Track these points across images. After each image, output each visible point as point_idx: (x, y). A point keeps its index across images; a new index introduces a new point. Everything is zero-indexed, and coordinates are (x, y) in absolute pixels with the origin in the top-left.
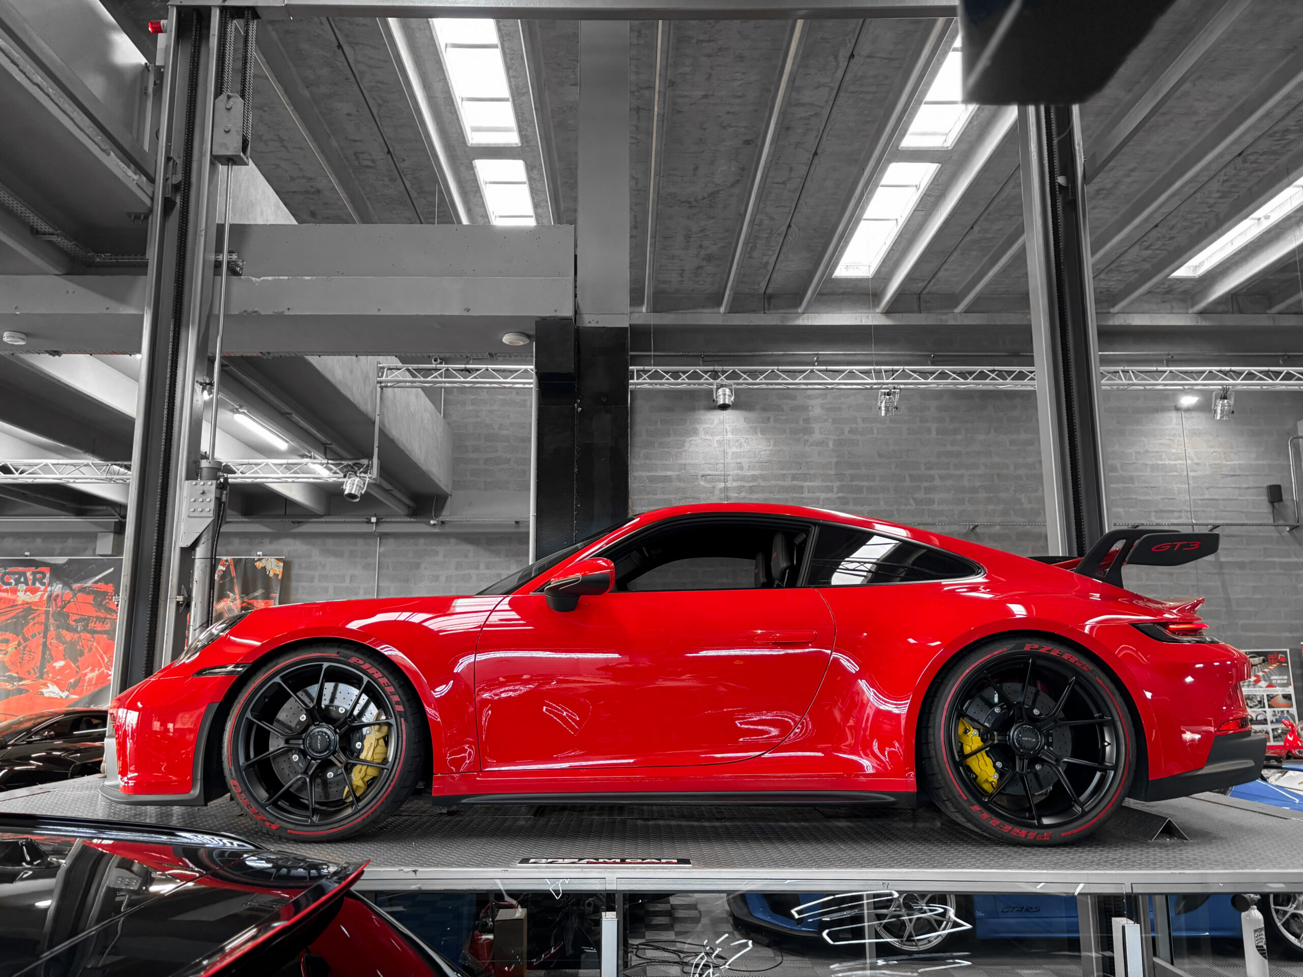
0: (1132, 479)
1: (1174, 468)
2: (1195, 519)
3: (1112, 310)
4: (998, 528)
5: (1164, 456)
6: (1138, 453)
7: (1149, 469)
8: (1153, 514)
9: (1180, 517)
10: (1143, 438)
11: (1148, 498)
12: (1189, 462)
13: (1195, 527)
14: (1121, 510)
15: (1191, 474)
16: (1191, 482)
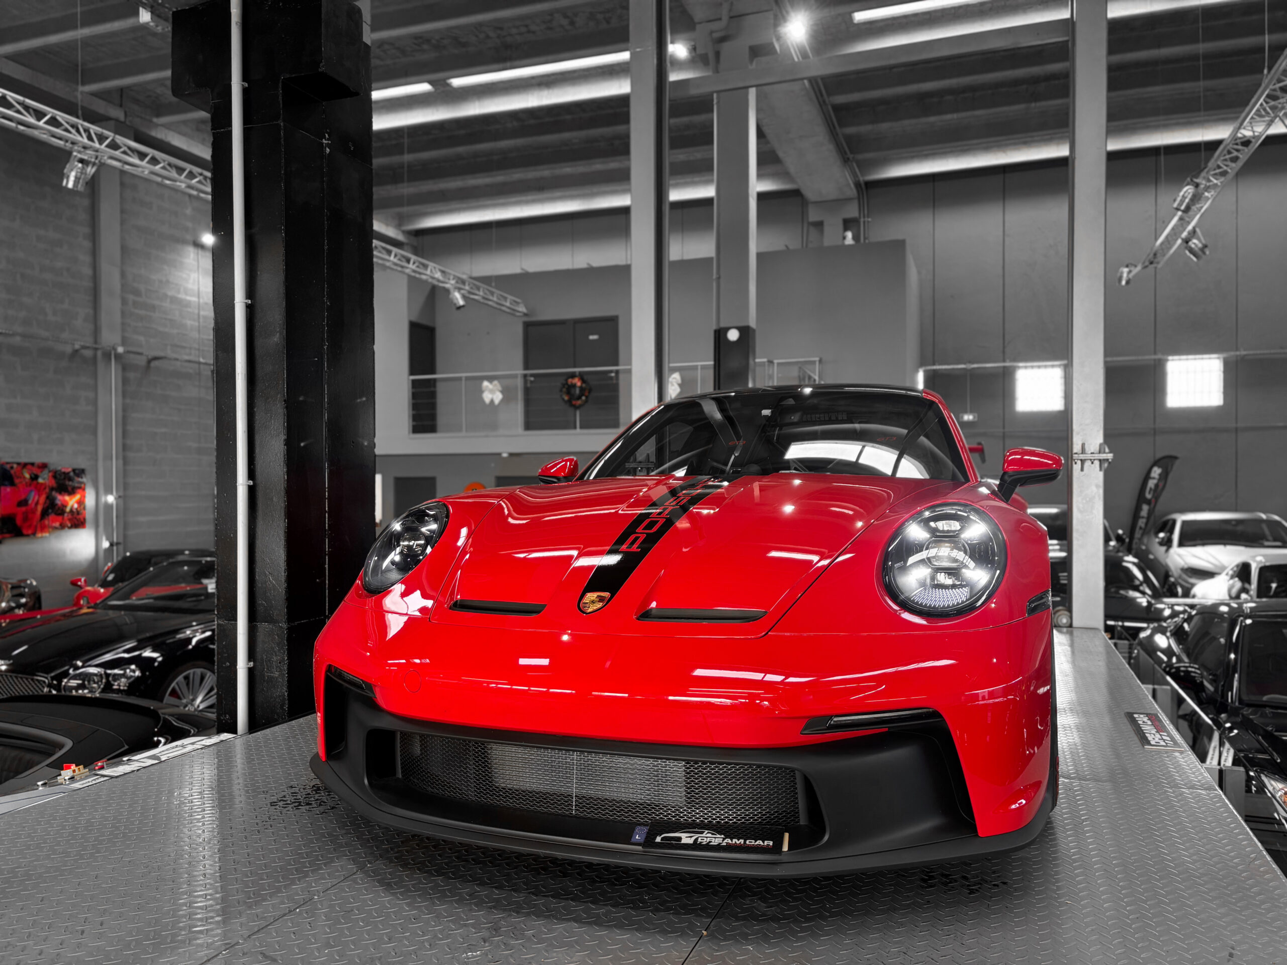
0: (153, 308)
1: (188, 304)
2: (203, 358)
3: (155, 120)
4: (18, 339)
5: (182, 290)
6: (161, 282)
7: (168, 300)
8: (169, 347)
9: (190, 354)
10: (166, 267)
11: (167, 330)
12: (201, 301)
13: (202, 366)
14: (142, 338)
15: (202, 313)
16: (201, 320)
